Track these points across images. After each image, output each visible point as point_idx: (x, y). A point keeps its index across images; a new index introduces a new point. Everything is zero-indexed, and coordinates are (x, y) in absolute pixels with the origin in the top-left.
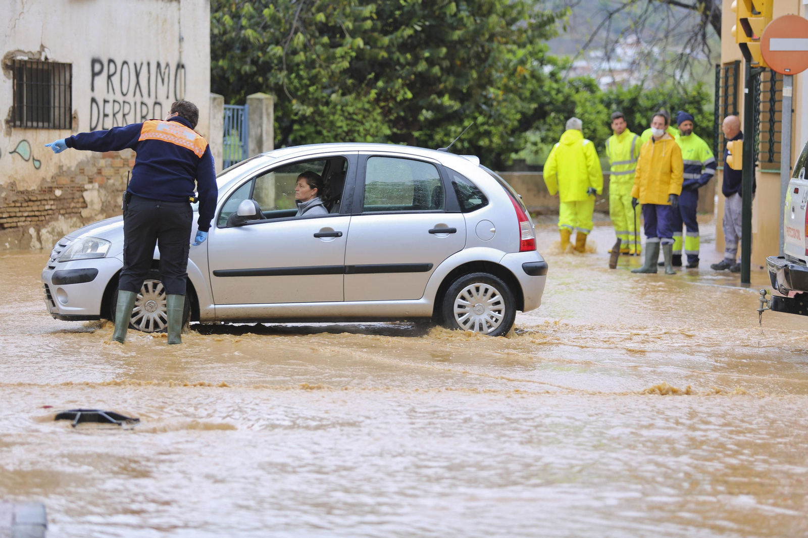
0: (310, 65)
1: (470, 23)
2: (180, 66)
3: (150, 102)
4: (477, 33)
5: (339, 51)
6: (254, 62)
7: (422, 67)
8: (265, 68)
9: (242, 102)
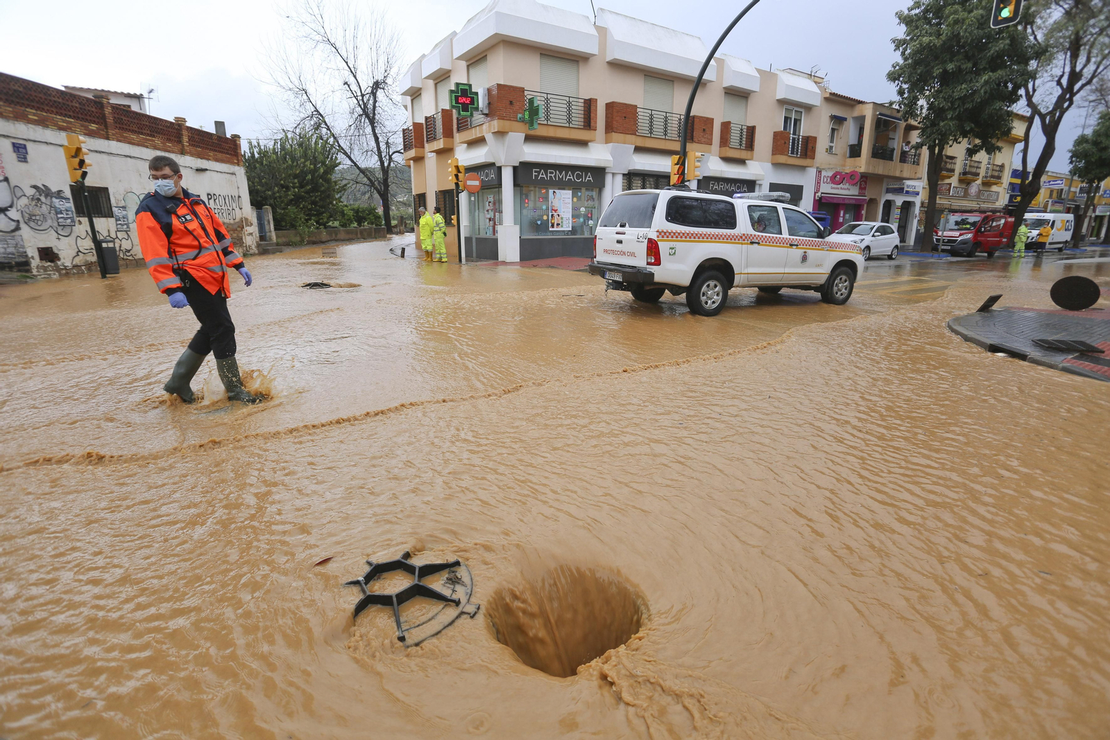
0: (280, 197)
1: (326, 185)
2: (239, 197)
3: (231, 209)
4: (328, 188)
5: (290, 193)
6: (261, 197)
7: (313, 198)
8: (265, 198)
9: (261, 209)
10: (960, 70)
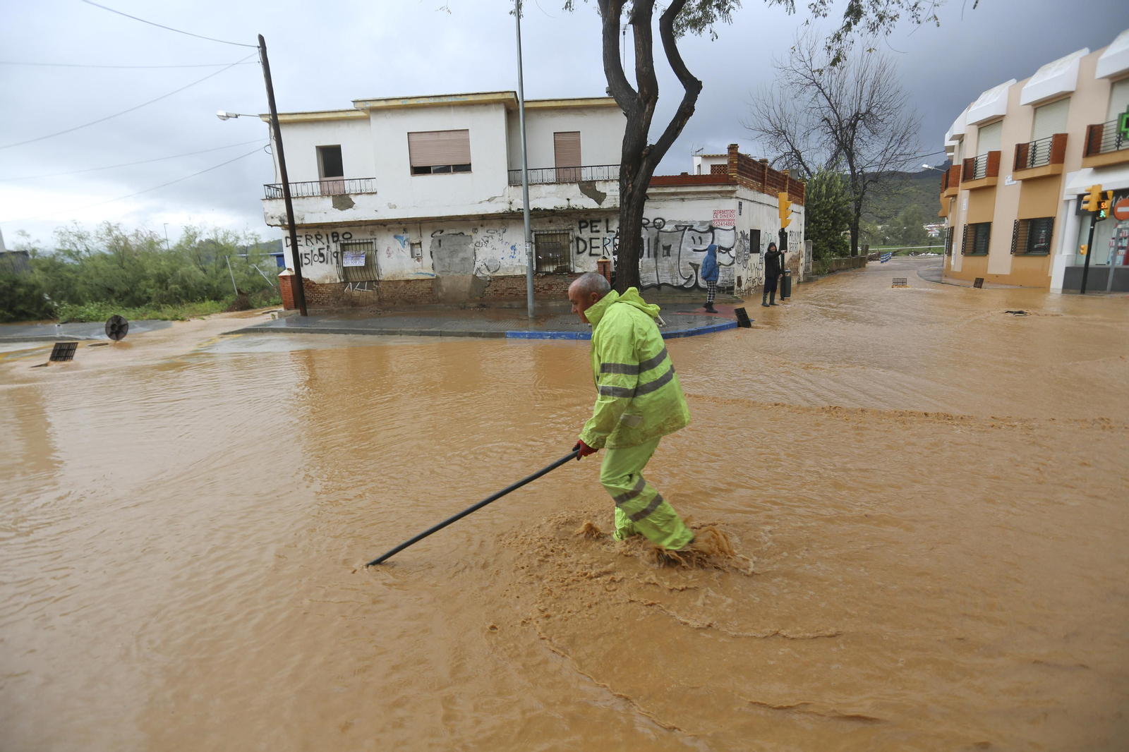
2: (800, 232)
3: (796, 243)
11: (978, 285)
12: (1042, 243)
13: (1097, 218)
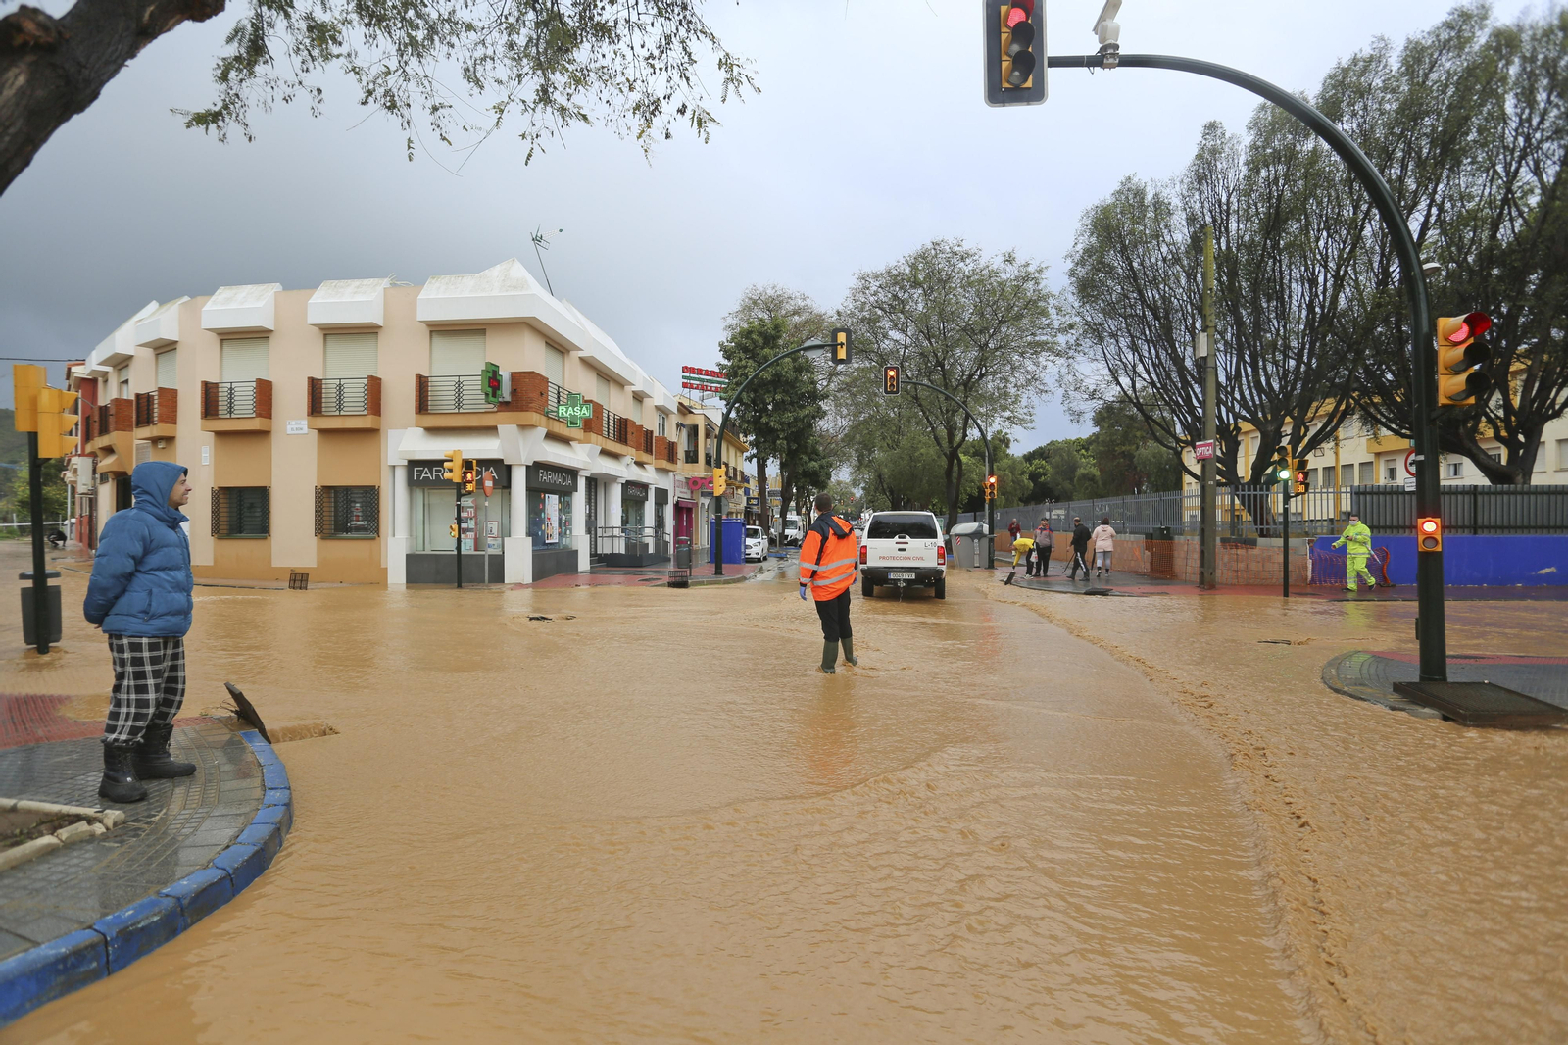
10: (783, 401)
11: (298, 584)
12: (358, 521)
13: (463, 492)
